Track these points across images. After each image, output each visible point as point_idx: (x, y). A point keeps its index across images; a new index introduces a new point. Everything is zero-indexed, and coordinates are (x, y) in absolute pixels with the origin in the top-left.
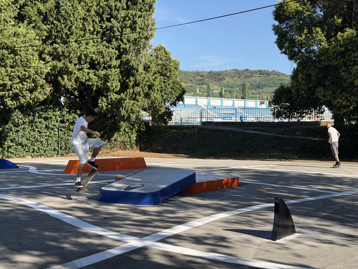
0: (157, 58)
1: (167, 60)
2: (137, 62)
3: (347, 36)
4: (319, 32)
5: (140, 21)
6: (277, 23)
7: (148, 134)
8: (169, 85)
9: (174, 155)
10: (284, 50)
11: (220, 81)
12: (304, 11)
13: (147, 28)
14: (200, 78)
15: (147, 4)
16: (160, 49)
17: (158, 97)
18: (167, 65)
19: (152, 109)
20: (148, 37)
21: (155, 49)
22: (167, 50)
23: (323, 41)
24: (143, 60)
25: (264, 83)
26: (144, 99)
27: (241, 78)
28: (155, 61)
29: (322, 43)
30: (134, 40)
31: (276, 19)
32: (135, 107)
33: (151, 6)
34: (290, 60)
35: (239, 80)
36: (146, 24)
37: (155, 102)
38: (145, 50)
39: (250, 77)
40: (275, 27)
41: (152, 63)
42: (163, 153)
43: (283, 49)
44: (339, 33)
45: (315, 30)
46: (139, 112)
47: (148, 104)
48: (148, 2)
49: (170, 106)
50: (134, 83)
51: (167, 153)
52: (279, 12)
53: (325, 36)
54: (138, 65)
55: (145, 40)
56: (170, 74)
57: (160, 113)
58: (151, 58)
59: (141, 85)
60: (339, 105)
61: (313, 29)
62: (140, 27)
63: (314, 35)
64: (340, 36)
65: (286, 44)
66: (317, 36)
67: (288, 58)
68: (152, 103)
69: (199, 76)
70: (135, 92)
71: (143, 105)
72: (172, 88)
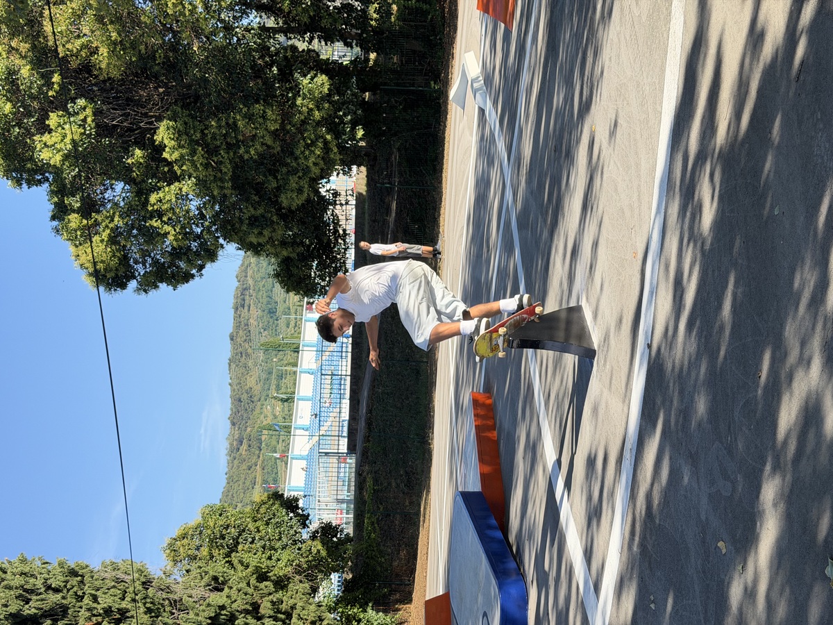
0: (195, 559)
1: (200, 534)
2: (202, 608)
3: (173, 139)
4: (160, 198)
5: (105, 598)
6: (133, 284)
7: (372, 584)
8: (259, 531)
9: (421, 523)
10: (194, 271)
11: (255, 399)
12: (111, 225)
13: (122, 581)
14: (245, 446)
15: (67, 582)
16: (174, 550)
17: (285, 556)
18: (213, 533)
19: (313, 571)
20: (144, 580)
21: (173, 563)
22: (177, 534)
23: (180, 189)
24: (198, 592)
25: (265, 300)
26: (290, 593)
27: (250, 351)
28: (200, 564)
29: (184, 190)
30: (150, 614)
31: (123, 286)
32: (308, 615)
33: (73, 573)
34: (217, 260)
35: (254, 356)
36: (113, 583)
37: (299, 566)
38: (174, 587)
39: (249, 331)
40: (140, 289)
41: (205, 572)
42: (417, 549)
43: (192, 272)
44: (165, 155)
45: (154, 204)
46: (319, 605)
47: (301, 582)
48: (63, 579)
49: (308, 527)
50: (251, 616)
51: (418, 538)
52: (109, 279)
53: (169, 185)
54: (209, 605)
55: (151, 589)
56: (234, 527)
57: (324, 553)
58: (194, 573)
59: (257, 599)
60: (321, 162)
61: (152, 208)
62: (120, 598)
63: (165, 206)
64: (171, 155)
65: (182, 264)
66: (168, 200)
67: (213, 264)
68: (299, 573)
69: (239, 449)
70: (272, 613)
71: (303, 594)
72: (267, 524)
